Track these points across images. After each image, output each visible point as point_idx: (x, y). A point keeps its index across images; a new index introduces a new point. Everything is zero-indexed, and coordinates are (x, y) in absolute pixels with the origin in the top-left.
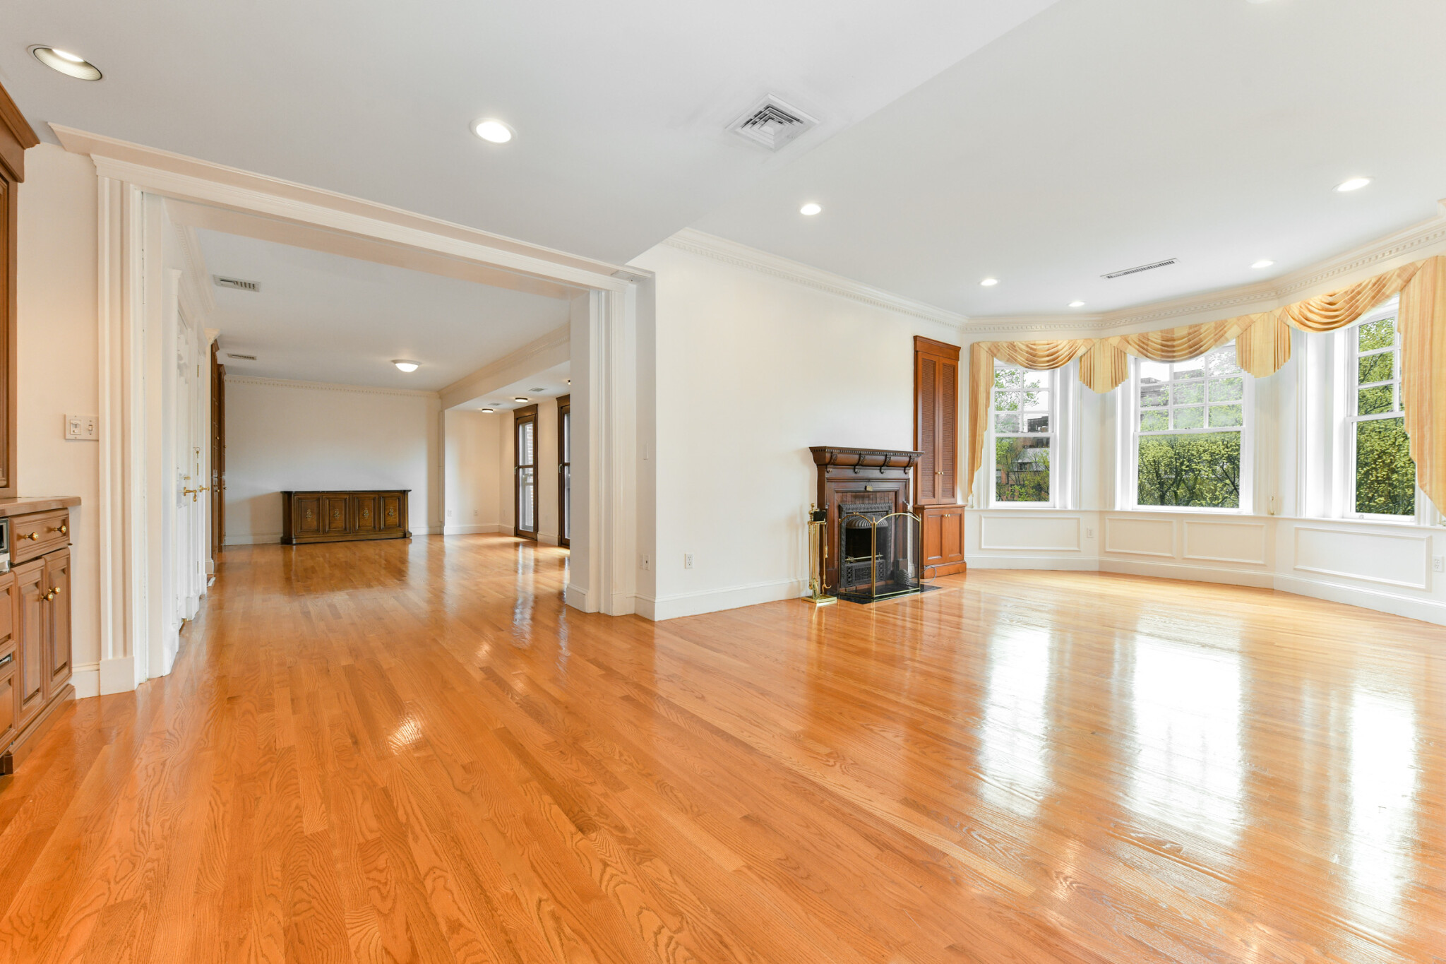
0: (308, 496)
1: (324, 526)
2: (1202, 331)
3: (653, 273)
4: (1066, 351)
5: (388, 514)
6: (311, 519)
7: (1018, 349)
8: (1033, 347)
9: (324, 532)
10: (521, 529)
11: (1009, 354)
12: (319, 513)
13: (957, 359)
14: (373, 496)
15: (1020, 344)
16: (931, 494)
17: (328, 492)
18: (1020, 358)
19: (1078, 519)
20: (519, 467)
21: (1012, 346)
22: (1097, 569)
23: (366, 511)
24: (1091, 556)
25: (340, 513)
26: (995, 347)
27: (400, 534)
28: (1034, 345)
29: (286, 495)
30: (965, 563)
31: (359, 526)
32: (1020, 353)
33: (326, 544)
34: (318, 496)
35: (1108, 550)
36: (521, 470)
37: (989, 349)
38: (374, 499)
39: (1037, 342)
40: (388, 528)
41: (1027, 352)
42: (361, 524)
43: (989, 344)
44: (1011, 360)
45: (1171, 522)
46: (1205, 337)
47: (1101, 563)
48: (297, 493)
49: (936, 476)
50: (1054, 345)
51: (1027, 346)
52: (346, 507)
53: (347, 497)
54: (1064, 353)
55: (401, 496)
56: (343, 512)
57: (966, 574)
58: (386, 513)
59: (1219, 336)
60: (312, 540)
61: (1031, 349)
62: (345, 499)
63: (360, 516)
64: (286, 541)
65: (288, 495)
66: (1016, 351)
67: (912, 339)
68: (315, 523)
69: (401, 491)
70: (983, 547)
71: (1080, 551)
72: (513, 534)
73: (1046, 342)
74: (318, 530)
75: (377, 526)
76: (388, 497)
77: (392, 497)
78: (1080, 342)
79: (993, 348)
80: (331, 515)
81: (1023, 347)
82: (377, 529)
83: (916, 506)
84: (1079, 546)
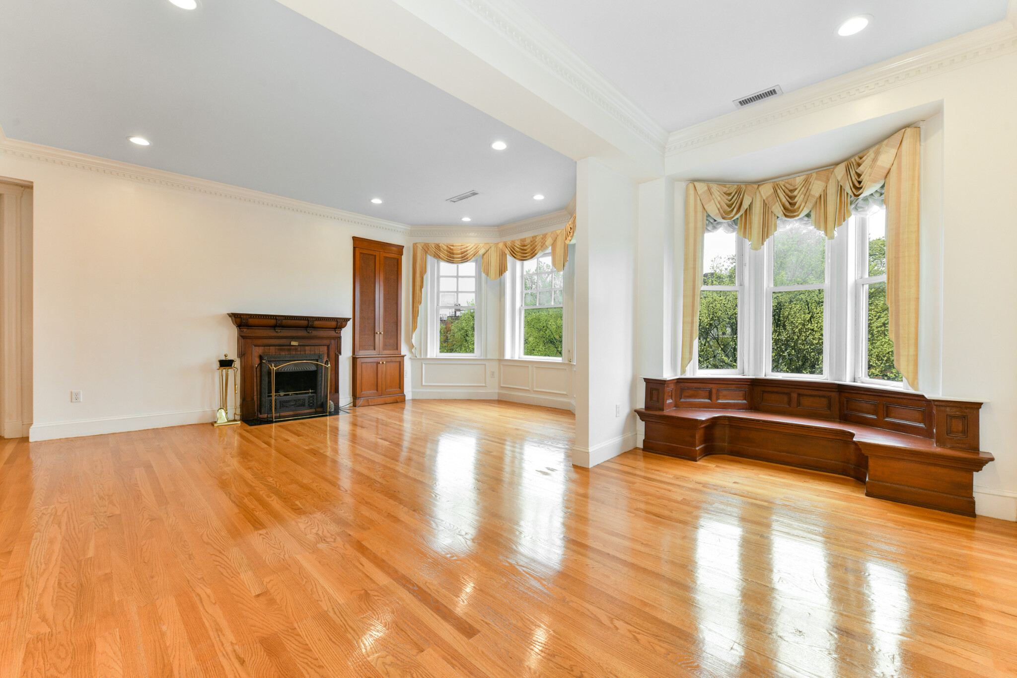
2: (537, 240)
3: (32, 182)
4: (472, 251)
7: (442, 249)
8: (452, 247)
11: (435, 252)
13: (401, 254)
15: (443, 245)
16: (372, 347)
18: (442, 255)
19: (485, 365)
21: (438, 247)
22: (496, 398)
24: (492, 391)
26: (427, 247)
28: (453, 246)
30: (404, 396)
32: (443, 251)
35: (502, 385)
37: (423, 248)
39: (454, 245)
41: (447, 251)
43: (423, 244)
44: (437, 256)
45: (528, 367)
46: (538, 244)
47: (499, 394)
49: (377, 336)
50: (465, 246)
51: (447, 246)
54: (471, 252)
57: (405, 403)
59: (543, 246)
61: (450, 249)
66: (440, 250)
67: (352, 239)
70: (424, 384)
71: (486, 386)
73: (460, 244)
78: (481, 245)
79: (425, 247)
81: (445, 248)
83: (354, 356)
84: (485, 383)
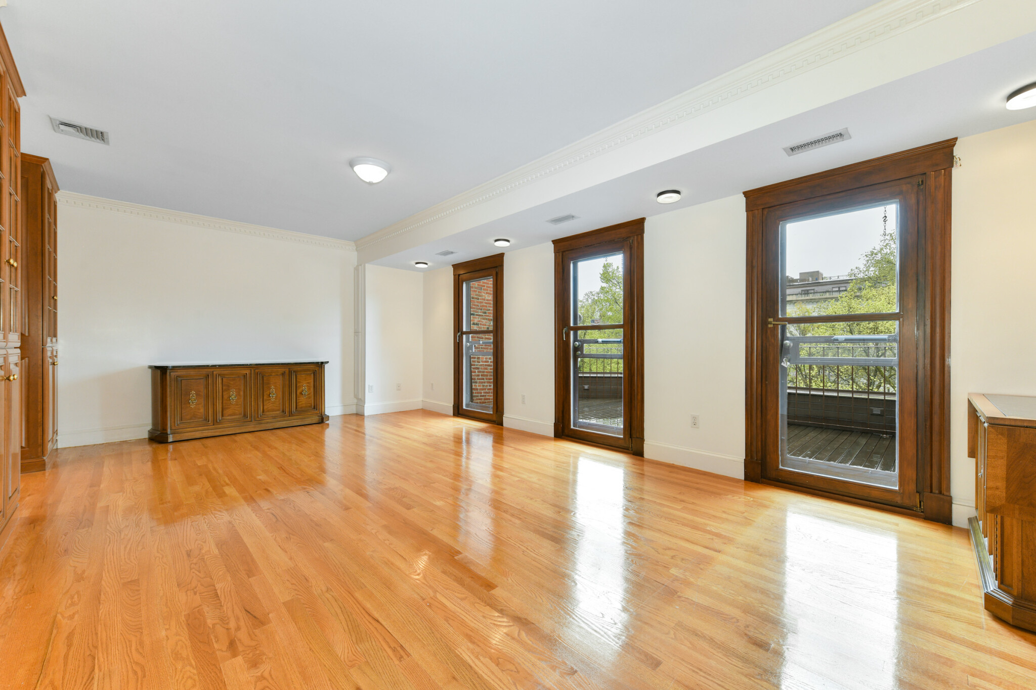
0: (192, 372)
1: (215, 413)
5: (301, 393)
6: (195, 404)
9: (215, 422)
10: (464, 407)
12: (207, 396)
14: (281, 370)
17: (220, 366)
20: (463, 333)
23: (273, 389)
25: (238, 395)
27: (316, 419)
29: (159, 372)
31: (263, 412)
33: (218, 439)
34: (207, 373)
36: (464, 336)
38: (283, 374)
40: (300, 411)
42: (265, 407)
48: (175, 368)
52: (245, 386)
53: (248, 372)
55: (317, 369)
56: (242, 393)
58: (299, 392)
60: (198, 435)
62: (245, 376)
63: (265, 398)
64: (158, 437)
65: (161, 373)
68: (202, 410)
69: (318, 363)
72: (451, 413)
74: (207, 420)
75: (287, 410)
76: (301, 371)
77: (305, 371)
80: (225, 397)
82: (287, 413)
